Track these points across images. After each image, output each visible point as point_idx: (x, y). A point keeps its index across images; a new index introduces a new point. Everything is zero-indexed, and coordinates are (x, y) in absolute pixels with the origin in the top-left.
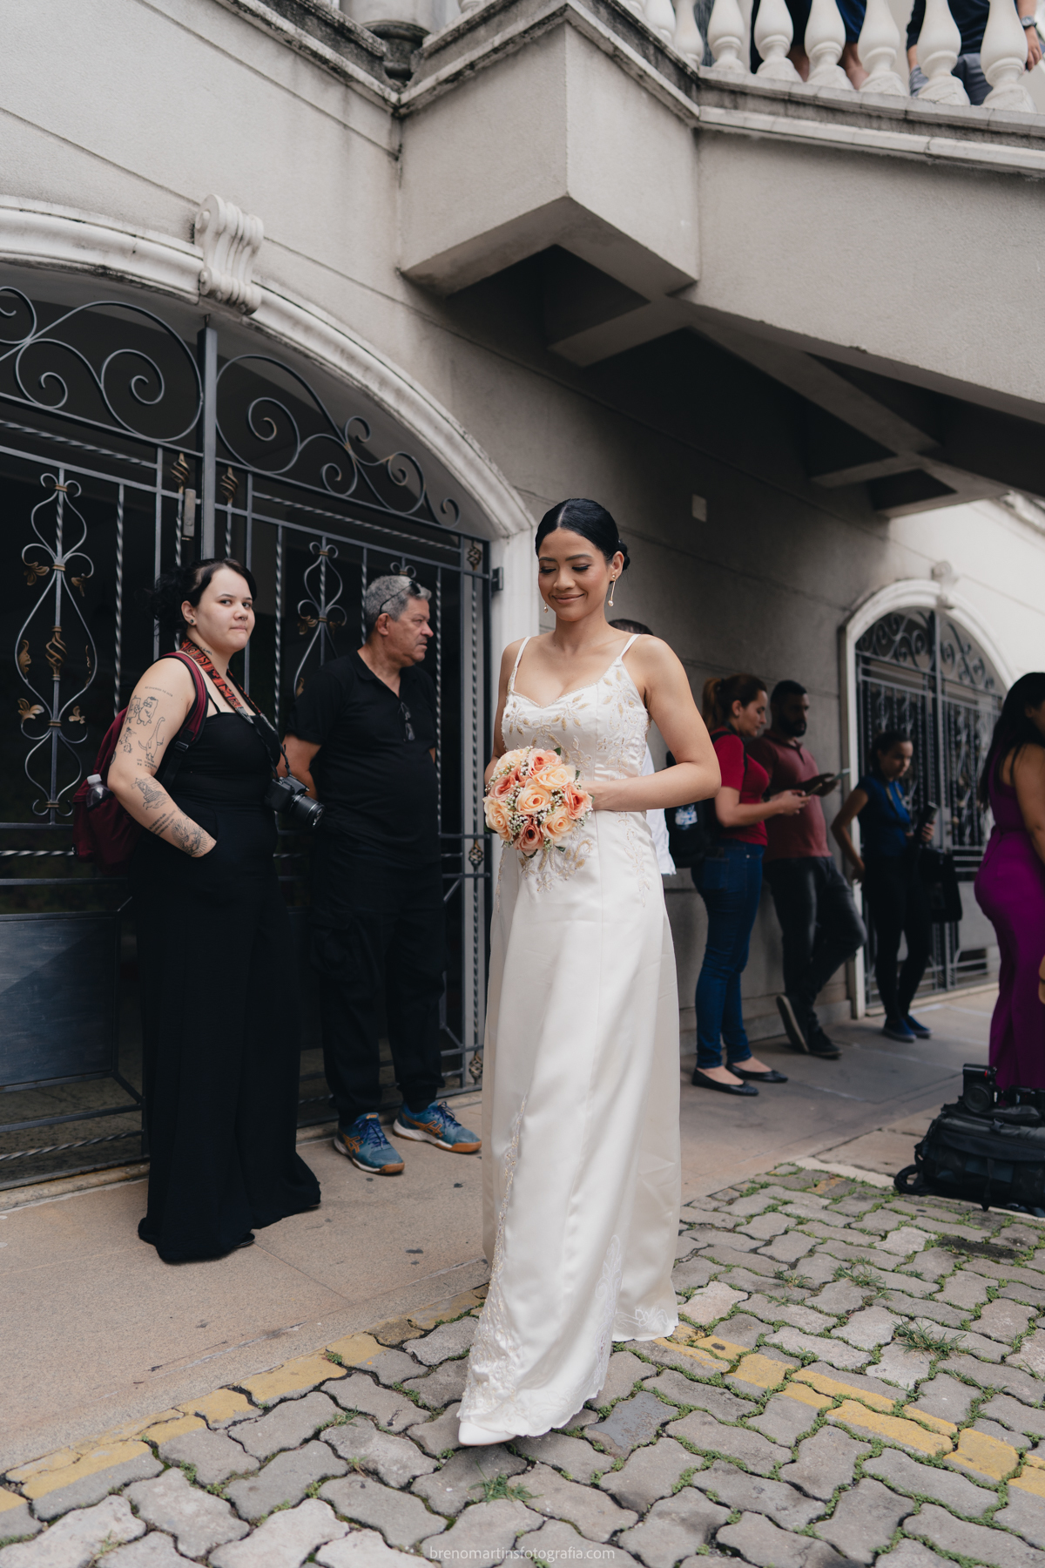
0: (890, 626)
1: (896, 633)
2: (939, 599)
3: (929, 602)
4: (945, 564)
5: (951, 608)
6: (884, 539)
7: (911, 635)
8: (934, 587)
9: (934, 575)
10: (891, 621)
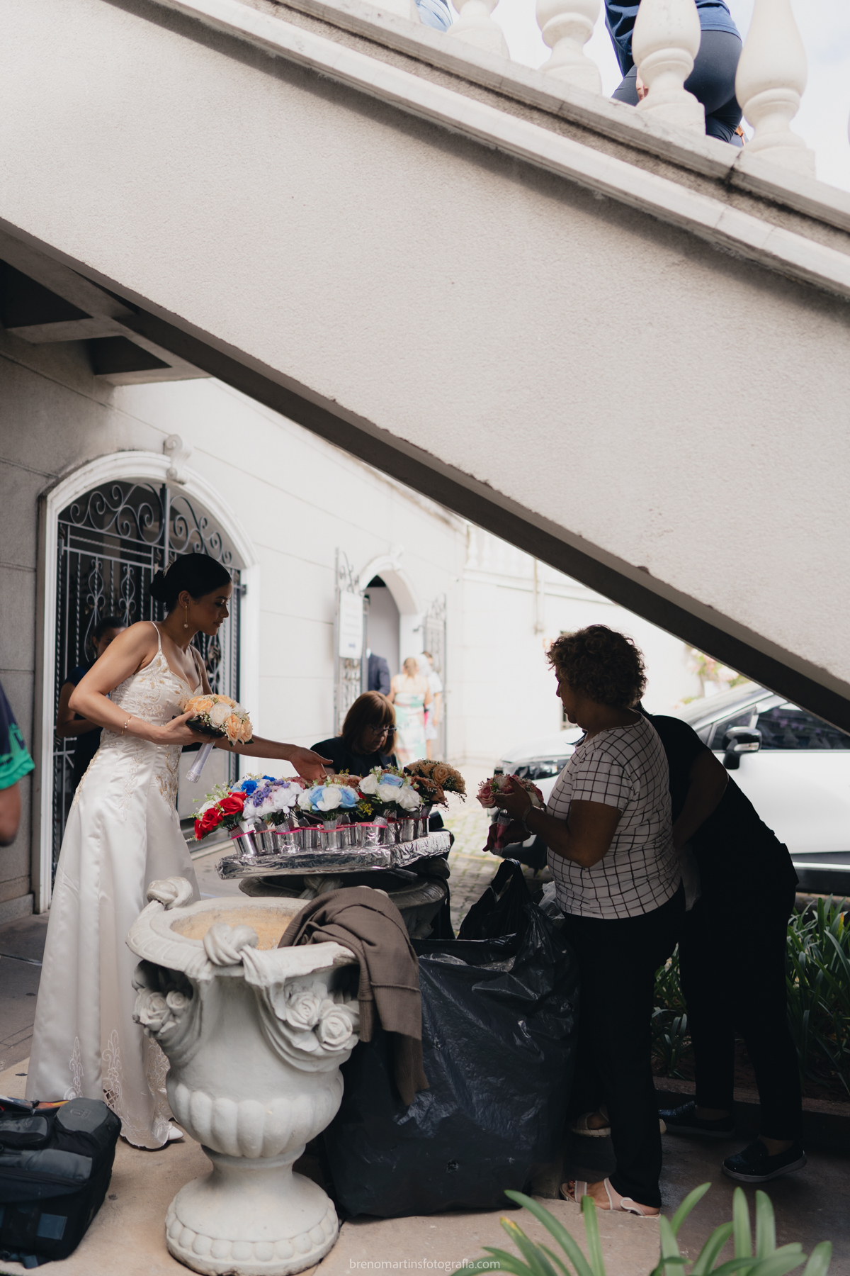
0: (110, 497)
1: (117, 504)
2: (169, 473)
3: (160, 475)
4: (175, 437)
5: (182, 483)
6: (105, 406)
7: (136, 507)
8: (164, 461)
9: (166, 448)
10: (112, 491)
